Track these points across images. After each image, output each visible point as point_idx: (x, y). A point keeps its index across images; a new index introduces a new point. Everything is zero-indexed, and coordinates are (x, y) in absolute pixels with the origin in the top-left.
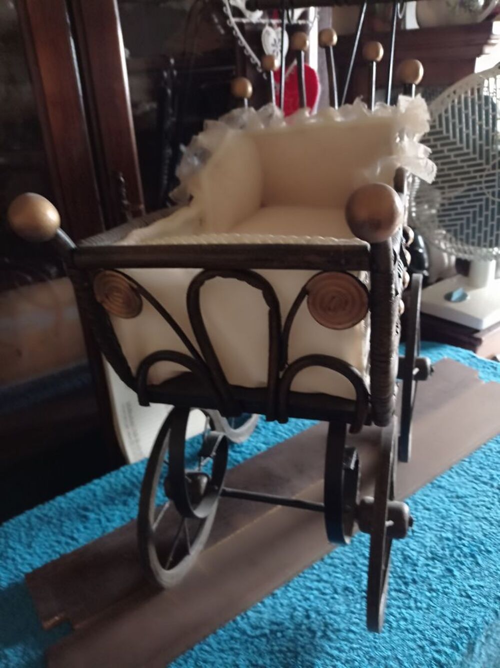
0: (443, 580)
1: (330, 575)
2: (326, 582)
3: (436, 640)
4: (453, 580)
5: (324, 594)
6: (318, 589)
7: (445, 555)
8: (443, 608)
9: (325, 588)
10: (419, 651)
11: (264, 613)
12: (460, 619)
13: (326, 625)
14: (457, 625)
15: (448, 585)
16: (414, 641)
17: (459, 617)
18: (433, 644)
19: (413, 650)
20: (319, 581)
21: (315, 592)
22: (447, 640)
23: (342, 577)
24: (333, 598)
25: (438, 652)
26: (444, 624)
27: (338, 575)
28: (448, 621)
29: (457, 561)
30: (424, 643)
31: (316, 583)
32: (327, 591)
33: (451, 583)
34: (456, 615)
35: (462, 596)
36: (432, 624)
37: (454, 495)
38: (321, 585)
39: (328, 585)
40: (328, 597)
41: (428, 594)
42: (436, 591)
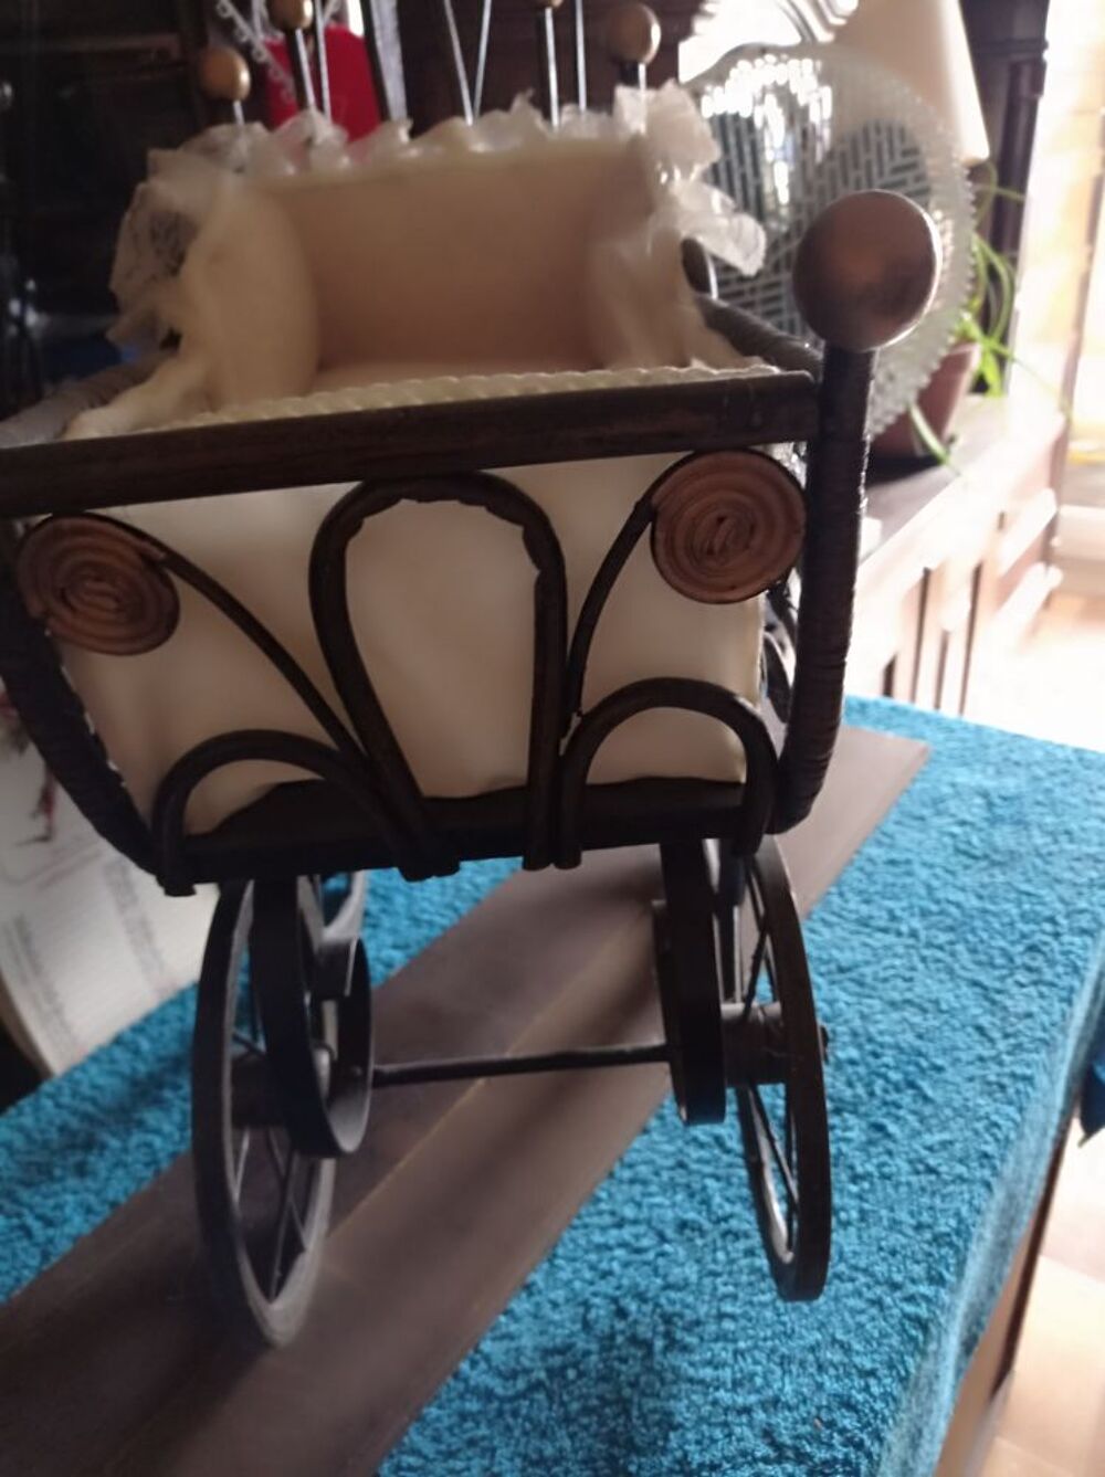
0: (873, 1150)
1: (639, 1205)
2: (635, 1222)
3: (898, 1278)
4: (891, 1146)
5: (639, 1251)
6: (623, 1245)
7: (856, 1096)
8: (892, 1210)
9: (637, 1237)
10: (874, 1311)
11: (520, 1337)
12: (930, 1221)
13: (668, 1319)
14: (928, 1235)
15: (885, 1158)
16: (859, 1294)
17: (926, 1218)
18: (895, 1286)
19: (862, 1312)
20: (620, 1225)
21: (619, 1252)
22: (918, 1270)
23: (667, 1202)
24: (663, 1254)
25: (910, 1299)
26: (904, 1241)
27: (657, 1200)
28: (910, 1232)
29: (885, 1103)
30: (879, 1290)
31: (614, 1232)
32: (645, 1242)
33: (890, 1153)
34: (920, 1213)
35: (917, 1173)
36: (881, 1249)
37: (833, 967)
38: (627, 1233)
39: (642, 1229)
40: (650, 1256)
41: (854, 1188)
42: (867, 1176)
